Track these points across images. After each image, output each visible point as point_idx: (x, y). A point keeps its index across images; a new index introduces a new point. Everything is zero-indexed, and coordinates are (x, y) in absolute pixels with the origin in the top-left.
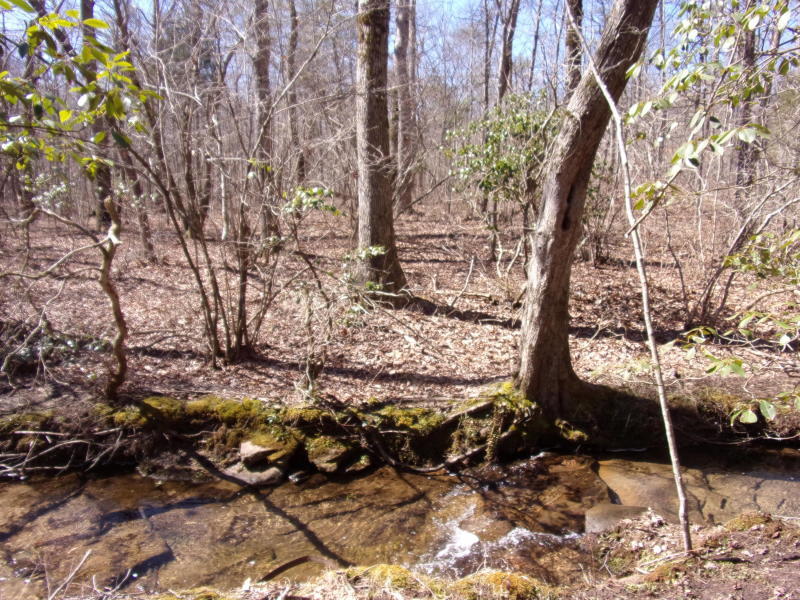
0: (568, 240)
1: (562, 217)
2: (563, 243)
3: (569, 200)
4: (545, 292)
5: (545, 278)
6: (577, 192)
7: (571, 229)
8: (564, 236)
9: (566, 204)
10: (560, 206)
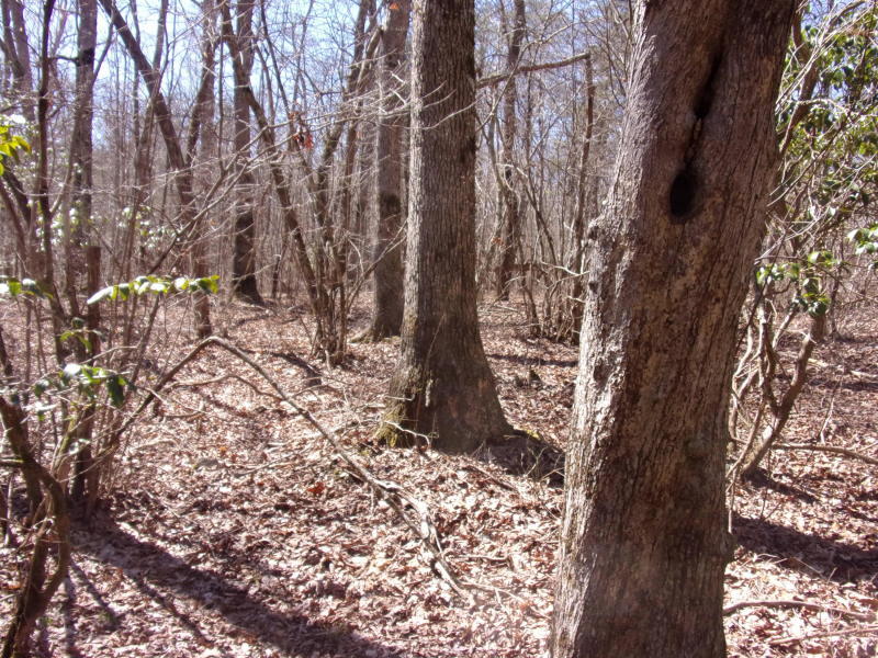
0: (694, 257)
1: (671, 167)
2: (673, 268)
3: (703, 106)
4: (607, 446)
5: (606, 401)
6: (733, 69)
7: (708, 217)
8: (678, 245)
9: (684, 118)
10: (660, 120)
